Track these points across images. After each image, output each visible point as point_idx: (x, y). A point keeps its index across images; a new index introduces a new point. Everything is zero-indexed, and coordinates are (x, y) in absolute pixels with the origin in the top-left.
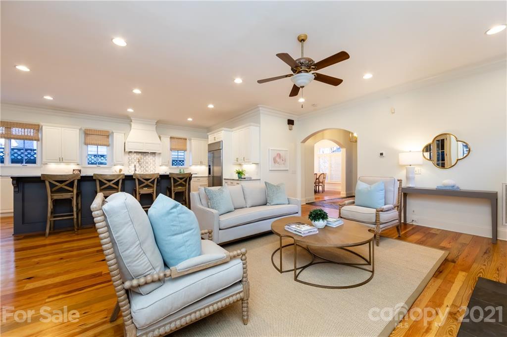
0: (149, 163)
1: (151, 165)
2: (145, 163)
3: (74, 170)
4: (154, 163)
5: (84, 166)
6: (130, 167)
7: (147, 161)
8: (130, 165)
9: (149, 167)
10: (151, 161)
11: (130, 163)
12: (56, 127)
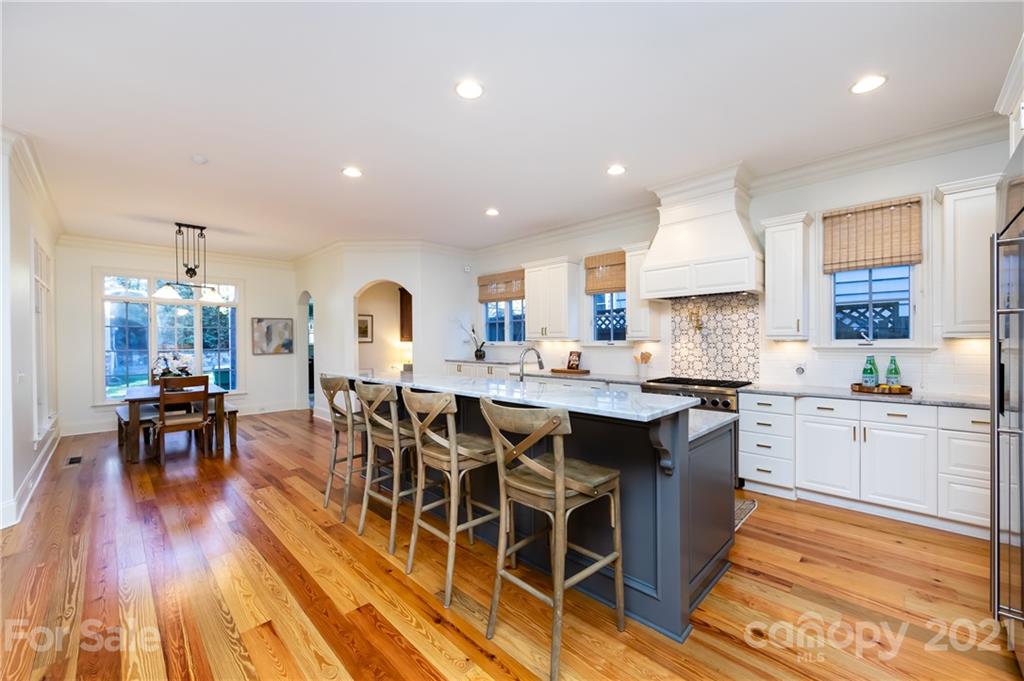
0: (735, 332)
1: (743, 339)
2: (719, 331)
3: (571, 354)
4: (751, 331)
5: (586, 344)
6: (678, 345)
7: (727, 324)
8: (676, 339)
9: (735, 346)
10: (743, 324)
11: (678, 332)
12: (535, 267)
